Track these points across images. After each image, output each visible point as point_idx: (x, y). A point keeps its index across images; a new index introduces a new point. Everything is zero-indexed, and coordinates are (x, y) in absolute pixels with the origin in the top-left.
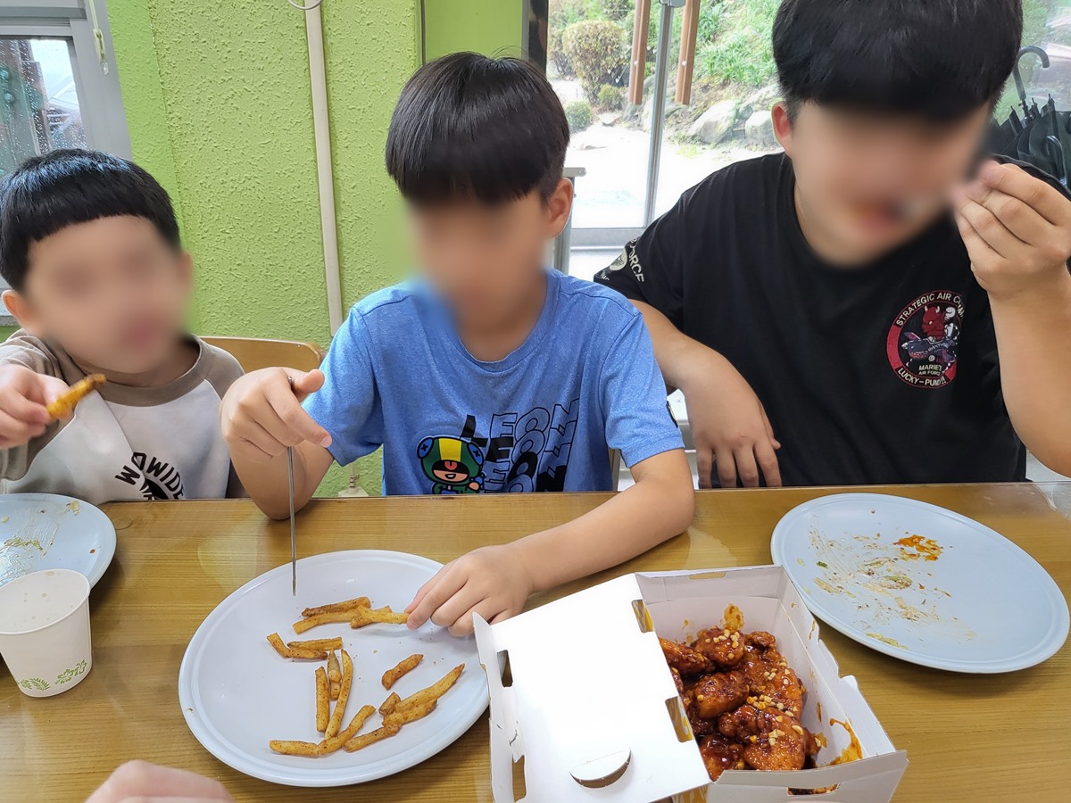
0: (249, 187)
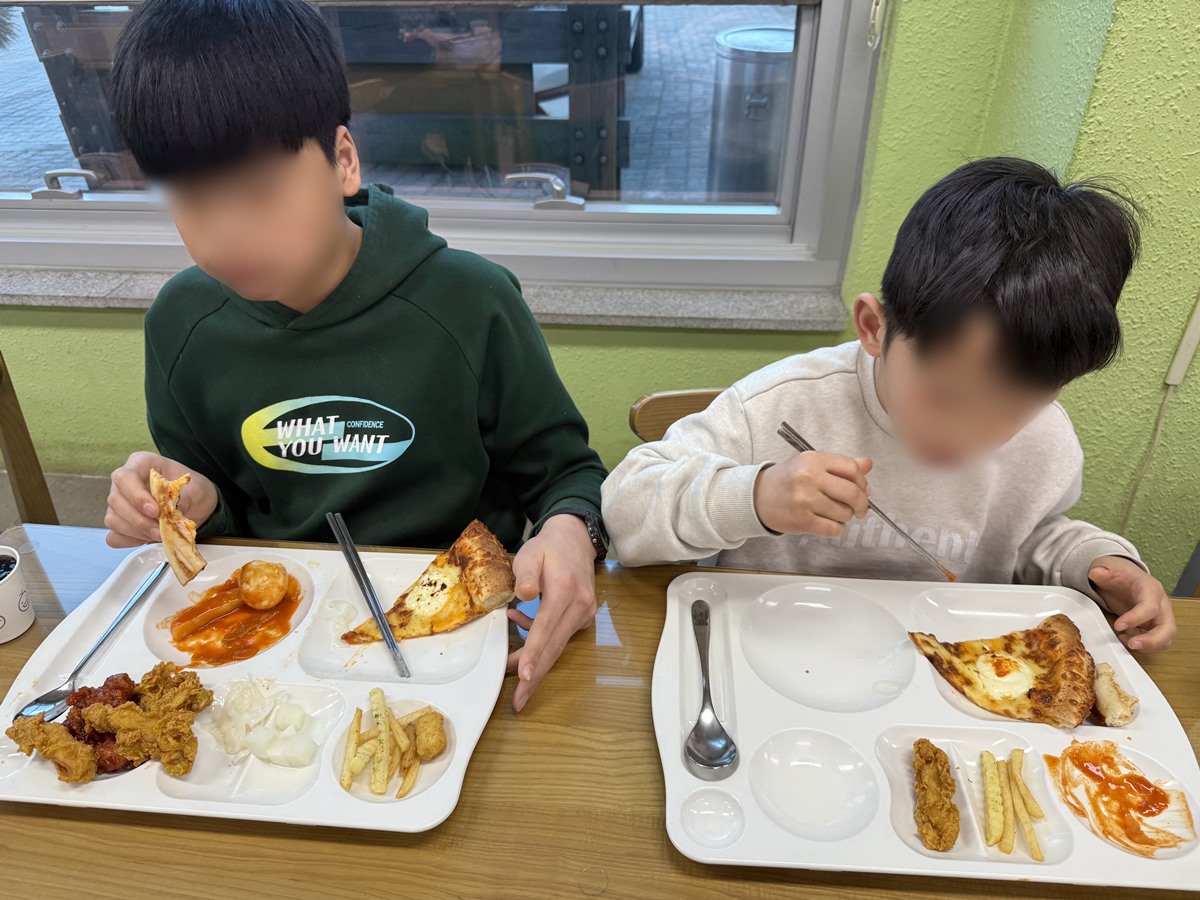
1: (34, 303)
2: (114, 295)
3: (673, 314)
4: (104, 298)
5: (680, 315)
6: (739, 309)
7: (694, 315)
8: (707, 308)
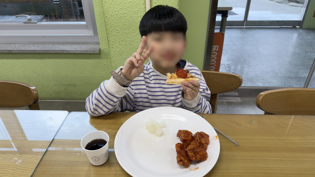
0: (125, 16)
6: (73, 48)
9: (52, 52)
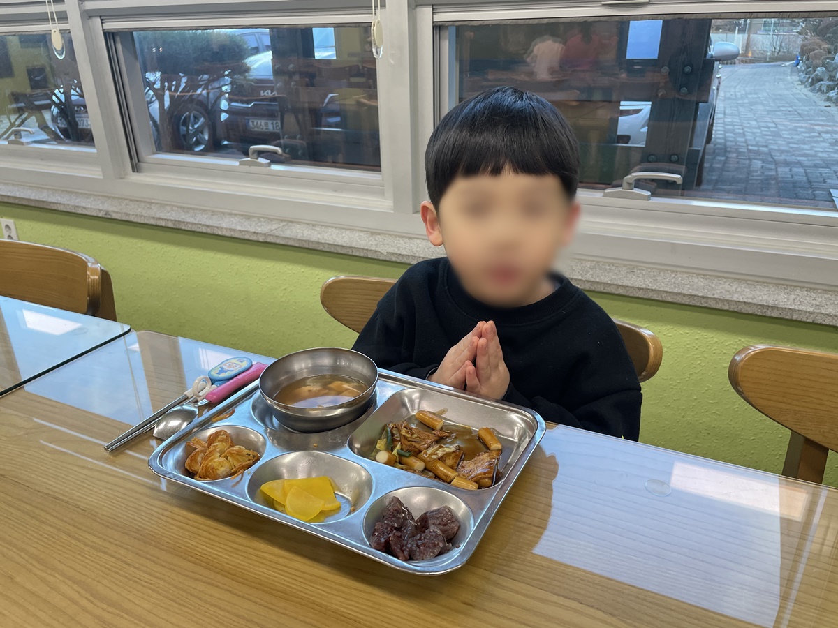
1: (220, 233)
2: (272, 233)
3: (728, 297)
4: (265, 234)
5: (735, 299)
6: (801, 302)
7: (750, 301)
8: (765, 297)
9: (719, 307)
